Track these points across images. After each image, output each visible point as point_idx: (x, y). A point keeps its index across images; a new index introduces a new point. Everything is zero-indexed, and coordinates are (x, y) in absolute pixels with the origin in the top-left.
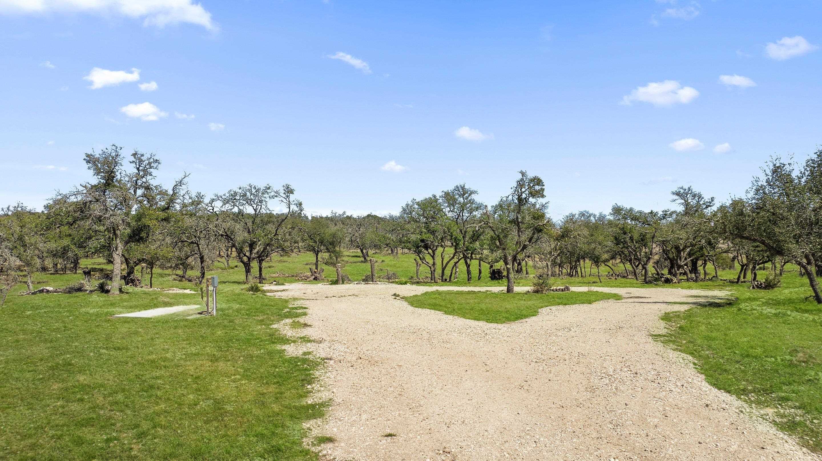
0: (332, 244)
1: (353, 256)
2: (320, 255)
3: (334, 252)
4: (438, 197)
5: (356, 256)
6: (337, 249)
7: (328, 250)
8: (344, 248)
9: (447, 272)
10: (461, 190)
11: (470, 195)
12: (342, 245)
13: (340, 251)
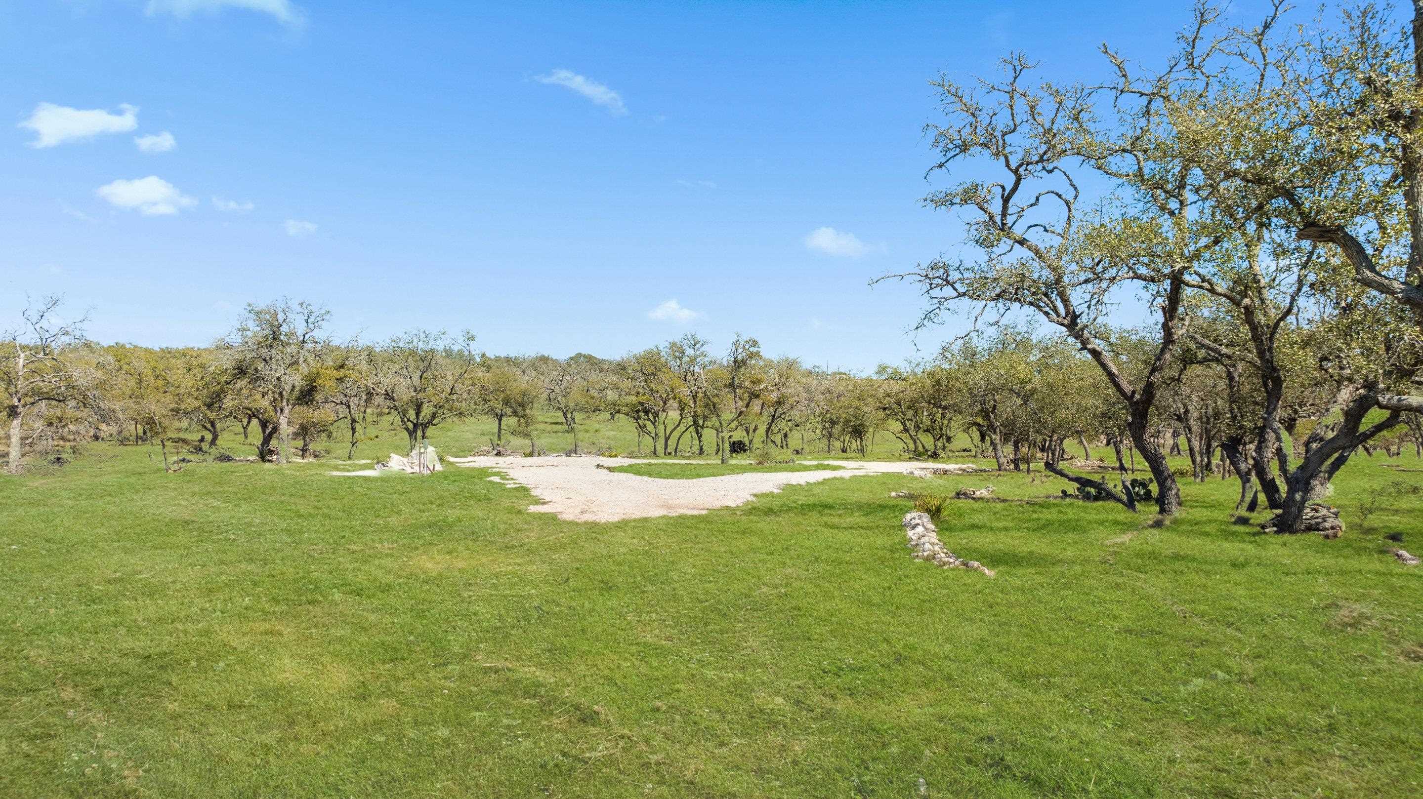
0: (522, 405)
1: (551, 423)
2: (504, 420)
3: (524, 416)
4: (661, 348)
5: (557, 423)
6: (528, 411)
7: (515, 413)
8: (538, 409)
9: (672, 443)
10: (691, 339)
11: (702, 345)
12: (535, 405)
13: (532, 415)
